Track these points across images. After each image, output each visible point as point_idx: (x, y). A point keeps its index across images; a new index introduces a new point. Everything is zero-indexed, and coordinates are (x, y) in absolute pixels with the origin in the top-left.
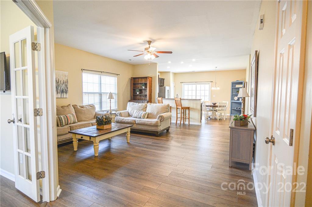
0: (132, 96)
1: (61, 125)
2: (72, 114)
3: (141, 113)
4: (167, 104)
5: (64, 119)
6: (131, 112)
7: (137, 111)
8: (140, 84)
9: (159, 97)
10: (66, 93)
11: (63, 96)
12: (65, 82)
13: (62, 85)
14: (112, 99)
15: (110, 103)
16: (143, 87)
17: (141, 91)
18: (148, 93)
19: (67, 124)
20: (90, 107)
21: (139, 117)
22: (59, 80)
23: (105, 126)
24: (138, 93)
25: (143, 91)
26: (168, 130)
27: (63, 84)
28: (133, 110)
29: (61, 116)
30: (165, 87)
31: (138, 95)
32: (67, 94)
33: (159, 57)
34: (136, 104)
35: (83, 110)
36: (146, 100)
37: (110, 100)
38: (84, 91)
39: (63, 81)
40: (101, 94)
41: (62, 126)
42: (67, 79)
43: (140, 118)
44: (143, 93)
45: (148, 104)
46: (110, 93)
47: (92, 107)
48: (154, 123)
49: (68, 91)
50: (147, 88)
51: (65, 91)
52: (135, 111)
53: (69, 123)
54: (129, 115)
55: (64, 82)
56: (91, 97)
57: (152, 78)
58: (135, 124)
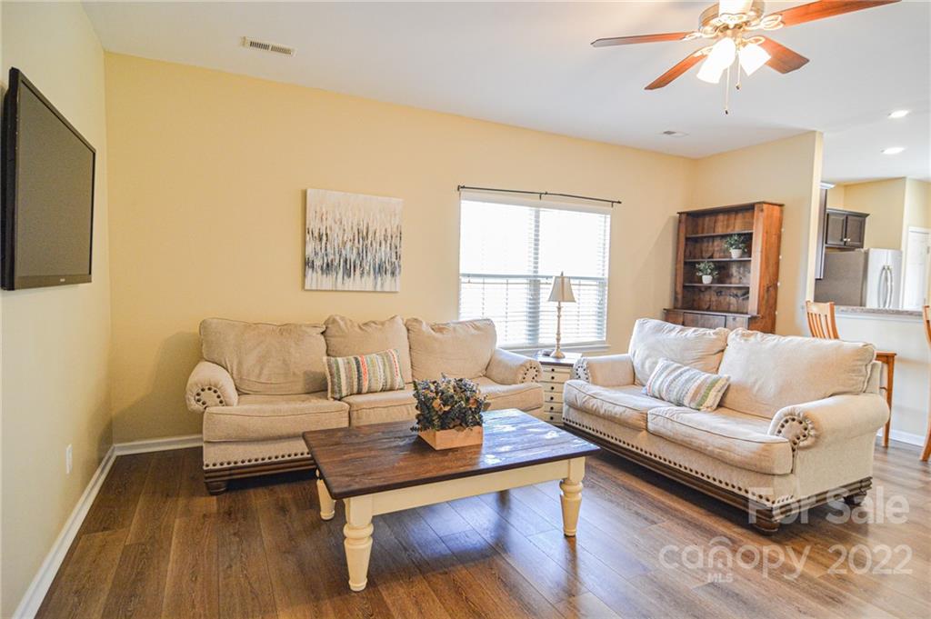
0: (679, 290)
1: (333, 392)
2: (386, 357)
3: (686, 376)
4: (861, 344)
5: (349, 370)
6: (643, 365)
7: (667, 367)
8: (723, 237)
9: (817, 299)
10: (393, 274)
11: (382, 285)
12: (392, 237)
13: (380, 246)
14: (563, 301)
15: (559, 317)
16: (735, 254)
17: (722, 270)
18: (754, 278)
19: (359, 393)
20: (473, 331)
21: (673, 396)
22: (368, 229)
23: (441, 434)
24: (707, 279)
25: (734, 270)
26: (854, 495)
27: (383, 243)
28: (654, 360)
29: (340, 360)
30: (867, 254)
31: (708, 288)
32: (398, 278)
33: (808, 61)
34: (670, 331)
35: (436, 339)
36: (747, 313)
37: (557, 304)
38: (464, 267)
39: (383, 233)
40: (535, 283)
41: (337, 396)
42: (397, 223)
43: (679, 404)
44: (733, 280)
45: (732, 335)
46: (557, 277)
47: (484, 329)
49: (400, 266)
50: (750, 256)
51: (388, 267)
52: (661, 363)
53: (365, 389)
54: (634, 380)
55: (385, 236)
56: (495, 290)
57: (781, 205)
58: (645, 432)
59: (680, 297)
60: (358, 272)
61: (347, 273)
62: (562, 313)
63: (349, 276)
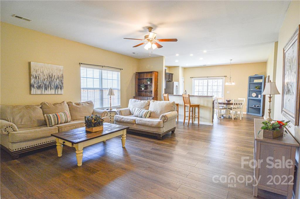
0: (137, 91)
1: (49, 124)
2: (65, 113)
3: (142, 111)
4: (173, 102)
5: (54, 118)
6: (132, 110)
7: (138, 110)
8: (146, 79)
9: (165, 93)
10: (61, 89)
12: (60, 77)
13: (57, 80)
14: (112, 95)
15: (111, 99)
16: (149, 83)
17: (146, 87)
18: (153, 89)
19: (58, 124)
20: (87, 104)
21: (140, 116)
22: (52, 75)
23: (94, 128)
24: (143, 89)
25: (149, 87)
26: (173, 131)
27: (57, 79)
28: (135, 108)
29: (50, 115)
30: (173, 83)
31: (143, 91)
32: (62, 90)
33: (163, 47)
34: (138, 101)
35: (78, 107)
36: (152, 97)
37: (110, 96)
38: (82, 86)
39: (57, 76)
40: (101, 90)
41: (51, 125)
42: (61, 73)
43: (141, 117)
44: (149, 89)
45: (151, 101)
46: (110, 89)
47: (90, 104)
48: (155, 124)
49: (63, 86)
50: (152, 83)
51: (59, 87)
52: (137, 109)
53: (60, 122)
54: (130, 114)
56: (91, 93)
57: (158, 72)
58: (135, 124)
59: (137, 93)
60: (49, 88)
61: (46, 89)
62: (111, 98)
63: (46, 90)
